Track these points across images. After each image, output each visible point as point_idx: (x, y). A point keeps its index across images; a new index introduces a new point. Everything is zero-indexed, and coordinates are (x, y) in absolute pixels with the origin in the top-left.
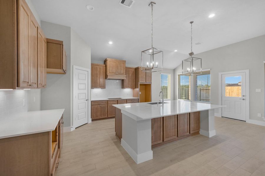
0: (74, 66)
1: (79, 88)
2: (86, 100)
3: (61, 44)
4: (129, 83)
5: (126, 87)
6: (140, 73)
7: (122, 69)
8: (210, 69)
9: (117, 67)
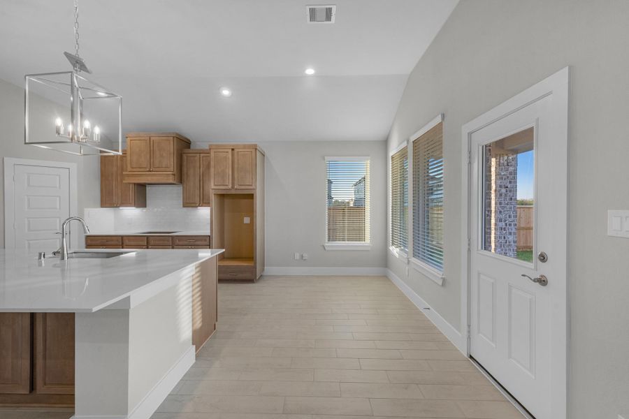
4: (197, 192)
5: (187, 203)
6: (212, 163)
7: (164, 155)
8: (440, 116)
9: (152, 153)
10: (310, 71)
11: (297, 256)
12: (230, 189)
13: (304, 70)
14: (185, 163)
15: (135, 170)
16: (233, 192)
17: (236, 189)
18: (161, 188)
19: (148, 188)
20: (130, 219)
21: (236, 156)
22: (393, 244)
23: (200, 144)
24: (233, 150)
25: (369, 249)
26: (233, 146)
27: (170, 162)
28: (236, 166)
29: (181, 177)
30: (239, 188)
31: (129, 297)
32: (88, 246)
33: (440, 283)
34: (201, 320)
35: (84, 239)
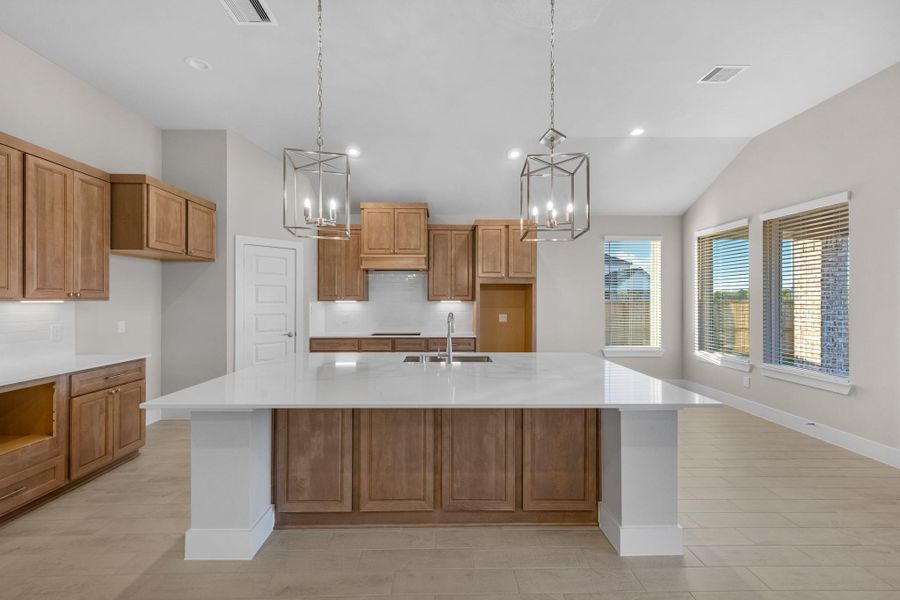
0: (237, 237)
1: (260, 300)
2: (290, 336)
3: (141, 184)
4: (448, 281)
5: (436, 296)
6: (480, 244)
7: (413, 232)
8: (846, 193)
9: (396, 230)
10: (637, 132)
12: (503, 278)
14: (431, 243)
15: (373, 251)
16: (507, 281)
17: (512, 278)
19: (371, 275)
21: (511, 235)
22: (702, 349)
24: (507, 227)
25: (661, 355)
26: (507, 221)
28: (510, 248)
30: (516, 276)
33: (845, 392)
35: (307, 343)
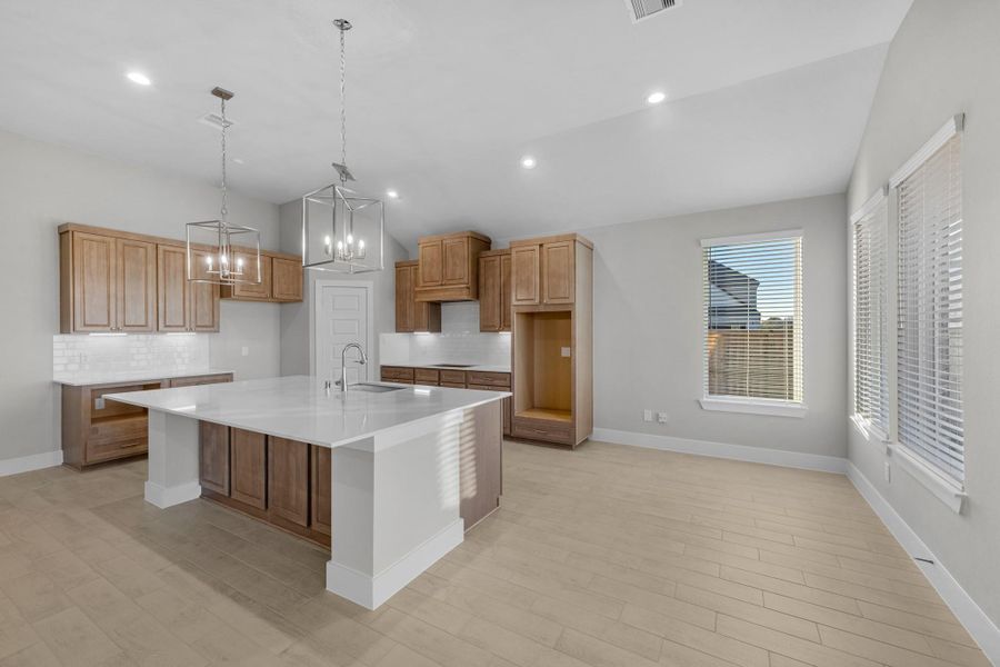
0: (317, 281)
1: (336, 332)
2: (362, 363)
4: (497, 310)
5: (487, 327)
6: (514, 269)
7: (458, 262)
8: (954, 120)
9: (444, 261)
11: (649, 416)
12: (537, 305)
13: (645, 98)
14: (482, 271)
15: (428, 284)
16: (542, 309)
17: (546, 305)
18: (458, 306)
19: (443, 307)
20: (423, 348)
21: (545, 253)
22: (860, 410)
23: (500, 243)
24: (541, 245)
25: (801, 415)
26: (542, 240)
27: (463, 270)
28: (545, 270)
29: (477, 292)
30: (551, 303)
31: (373, 438)
32: (384, 378)
33: (957, 508)
34: (475, 487)
35: (379, 370)
